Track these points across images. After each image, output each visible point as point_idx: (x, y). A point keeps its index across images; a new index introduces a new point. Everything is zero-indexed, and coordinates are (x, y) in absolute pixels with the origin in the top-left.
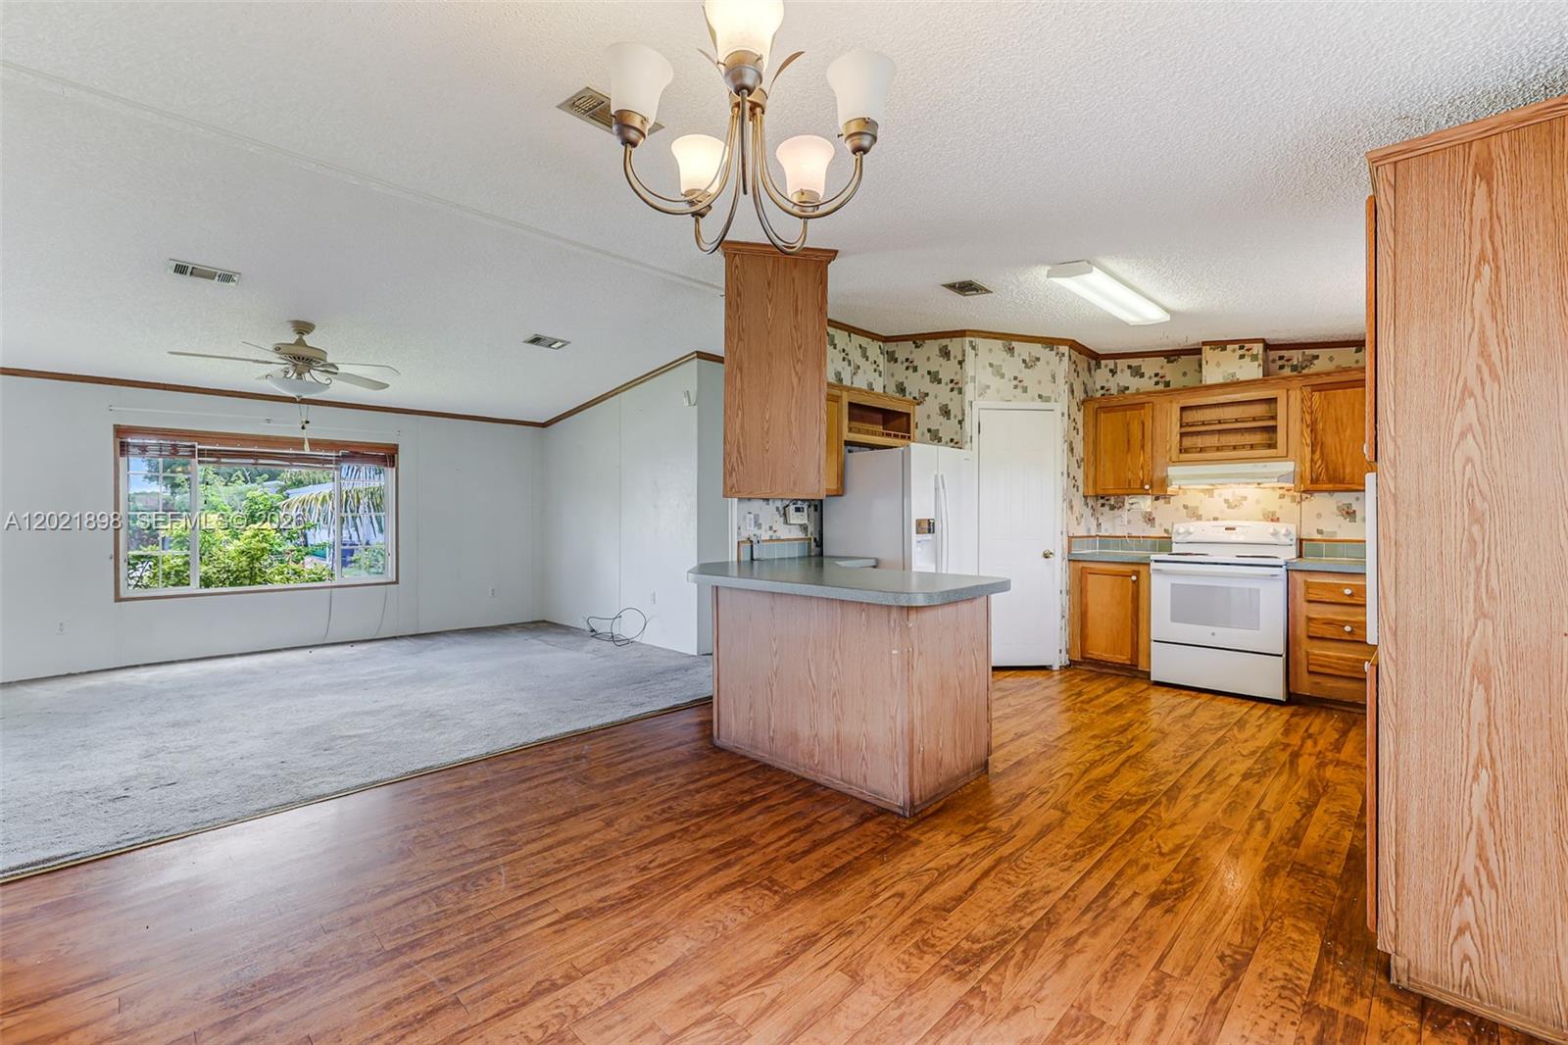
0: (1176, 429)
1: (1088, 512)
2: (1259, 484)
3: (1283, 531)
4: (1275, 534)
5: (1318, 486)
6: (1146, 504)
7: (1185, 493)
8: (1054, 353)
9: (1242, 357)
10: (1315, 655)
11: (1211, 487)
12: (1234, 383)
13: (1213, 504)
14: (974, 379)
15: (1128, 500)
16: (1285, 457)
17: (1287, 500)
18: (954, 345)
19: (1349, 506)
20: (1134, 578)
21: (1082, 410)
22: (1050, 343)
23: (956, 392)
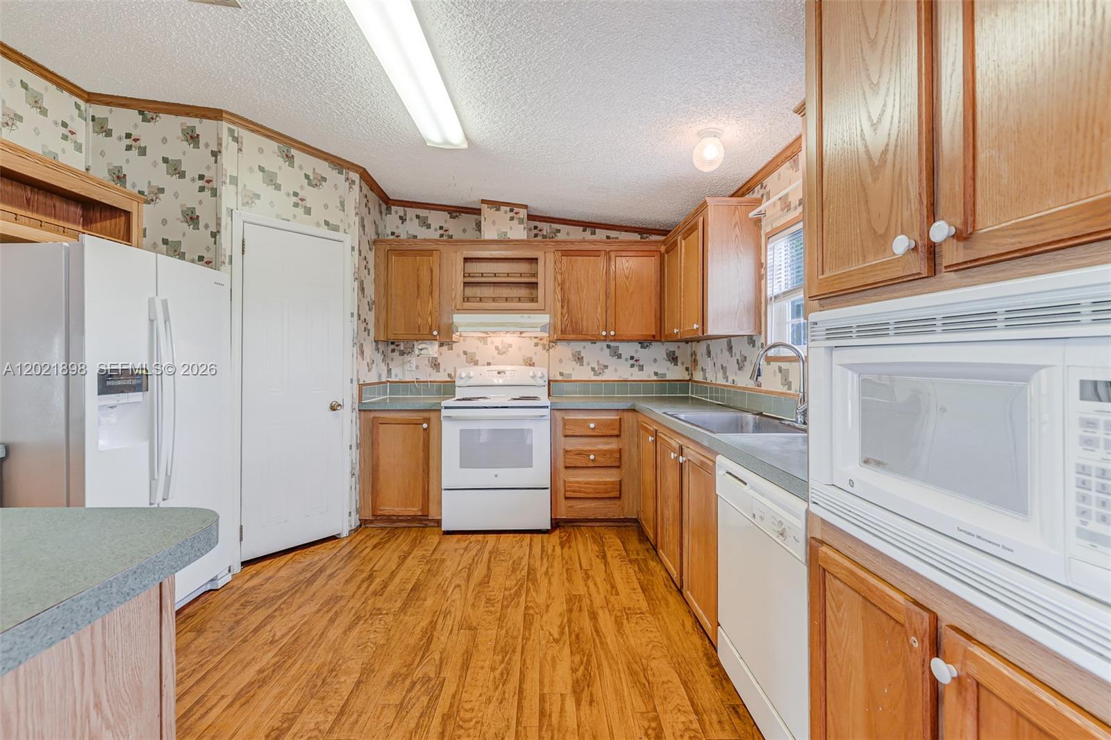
0: (460, 279)
1: (379, 357)
2: (521, 333)
3: (539, 374)
4: (534, 377)
5: (566, 337)
6: (432, 349)
7: (465, 340)
8: (343, 177)
9: (512, 219)
10: (570, 482)
11: (485, 335)
12: (507, 241)
13: (486, 351)
14: (234, 180)
15: (418, 346)
16: (542, 311)
17: (540, 347)
18: (204, 128)
19: (579, 353)
20: (425, 426)
21: (373, 250)
22: (340, 164)
23: (207, 193)
